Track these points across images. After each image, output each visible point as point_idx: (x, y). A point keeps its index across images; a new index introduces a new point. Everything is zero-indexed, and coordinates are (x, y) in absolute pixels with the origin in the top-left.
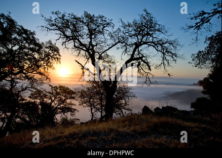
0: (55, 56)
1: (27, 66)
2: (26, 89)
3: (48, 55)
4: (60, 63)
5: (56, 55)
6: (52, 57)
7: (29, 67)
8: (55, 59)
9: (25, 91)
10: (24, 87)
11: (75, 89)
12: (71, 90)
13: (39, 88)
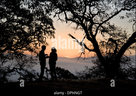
0: (48, 30)
1: (16, 41)
2: (13, 70)
3: (39, 28)
4: (54, 37)
5: (49, 28)
6: (44, 30)
7: (18, 42)
8: (48, 32)
9: (12, 73)
10: (11, 68)
11: (77, 73)
12: (71, 74)
13: (29, 70)
